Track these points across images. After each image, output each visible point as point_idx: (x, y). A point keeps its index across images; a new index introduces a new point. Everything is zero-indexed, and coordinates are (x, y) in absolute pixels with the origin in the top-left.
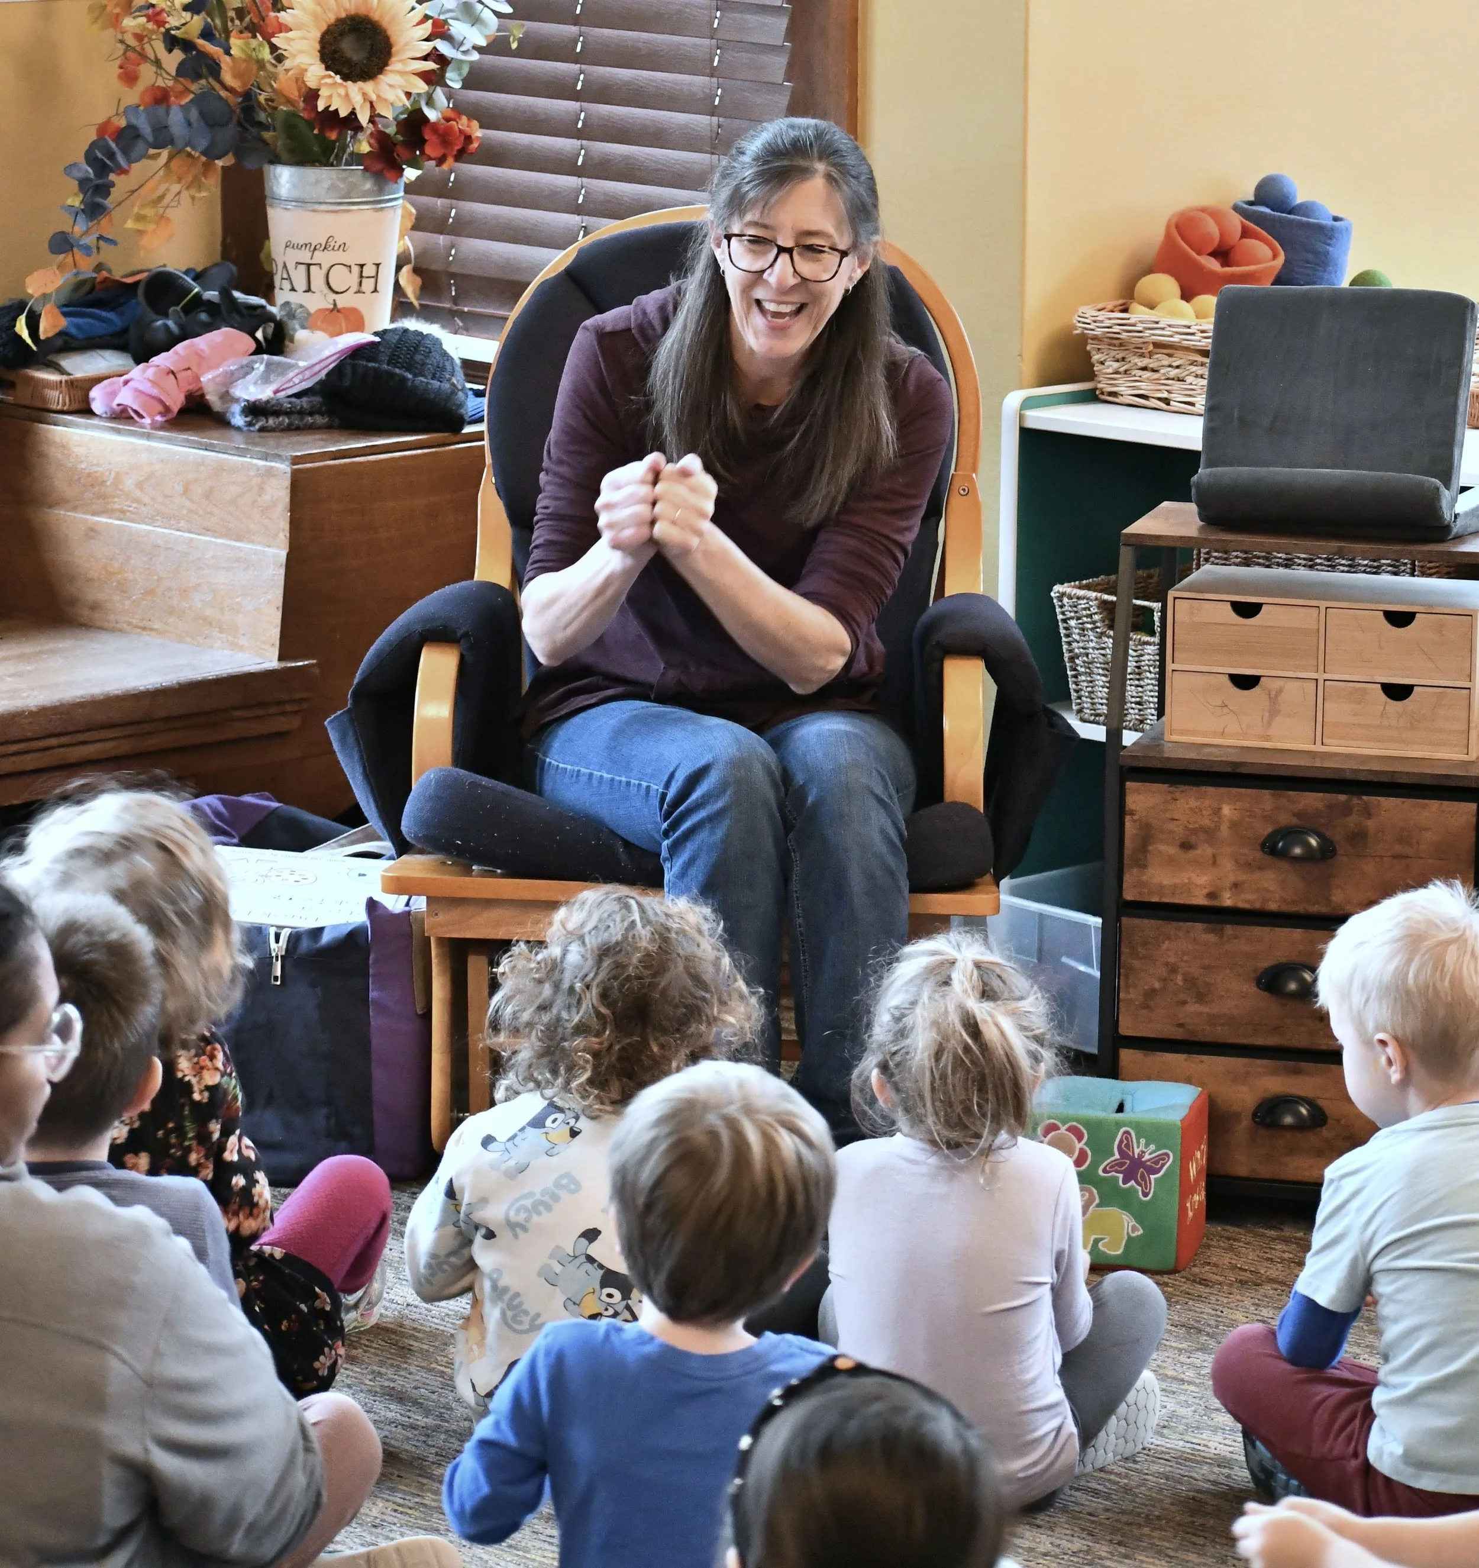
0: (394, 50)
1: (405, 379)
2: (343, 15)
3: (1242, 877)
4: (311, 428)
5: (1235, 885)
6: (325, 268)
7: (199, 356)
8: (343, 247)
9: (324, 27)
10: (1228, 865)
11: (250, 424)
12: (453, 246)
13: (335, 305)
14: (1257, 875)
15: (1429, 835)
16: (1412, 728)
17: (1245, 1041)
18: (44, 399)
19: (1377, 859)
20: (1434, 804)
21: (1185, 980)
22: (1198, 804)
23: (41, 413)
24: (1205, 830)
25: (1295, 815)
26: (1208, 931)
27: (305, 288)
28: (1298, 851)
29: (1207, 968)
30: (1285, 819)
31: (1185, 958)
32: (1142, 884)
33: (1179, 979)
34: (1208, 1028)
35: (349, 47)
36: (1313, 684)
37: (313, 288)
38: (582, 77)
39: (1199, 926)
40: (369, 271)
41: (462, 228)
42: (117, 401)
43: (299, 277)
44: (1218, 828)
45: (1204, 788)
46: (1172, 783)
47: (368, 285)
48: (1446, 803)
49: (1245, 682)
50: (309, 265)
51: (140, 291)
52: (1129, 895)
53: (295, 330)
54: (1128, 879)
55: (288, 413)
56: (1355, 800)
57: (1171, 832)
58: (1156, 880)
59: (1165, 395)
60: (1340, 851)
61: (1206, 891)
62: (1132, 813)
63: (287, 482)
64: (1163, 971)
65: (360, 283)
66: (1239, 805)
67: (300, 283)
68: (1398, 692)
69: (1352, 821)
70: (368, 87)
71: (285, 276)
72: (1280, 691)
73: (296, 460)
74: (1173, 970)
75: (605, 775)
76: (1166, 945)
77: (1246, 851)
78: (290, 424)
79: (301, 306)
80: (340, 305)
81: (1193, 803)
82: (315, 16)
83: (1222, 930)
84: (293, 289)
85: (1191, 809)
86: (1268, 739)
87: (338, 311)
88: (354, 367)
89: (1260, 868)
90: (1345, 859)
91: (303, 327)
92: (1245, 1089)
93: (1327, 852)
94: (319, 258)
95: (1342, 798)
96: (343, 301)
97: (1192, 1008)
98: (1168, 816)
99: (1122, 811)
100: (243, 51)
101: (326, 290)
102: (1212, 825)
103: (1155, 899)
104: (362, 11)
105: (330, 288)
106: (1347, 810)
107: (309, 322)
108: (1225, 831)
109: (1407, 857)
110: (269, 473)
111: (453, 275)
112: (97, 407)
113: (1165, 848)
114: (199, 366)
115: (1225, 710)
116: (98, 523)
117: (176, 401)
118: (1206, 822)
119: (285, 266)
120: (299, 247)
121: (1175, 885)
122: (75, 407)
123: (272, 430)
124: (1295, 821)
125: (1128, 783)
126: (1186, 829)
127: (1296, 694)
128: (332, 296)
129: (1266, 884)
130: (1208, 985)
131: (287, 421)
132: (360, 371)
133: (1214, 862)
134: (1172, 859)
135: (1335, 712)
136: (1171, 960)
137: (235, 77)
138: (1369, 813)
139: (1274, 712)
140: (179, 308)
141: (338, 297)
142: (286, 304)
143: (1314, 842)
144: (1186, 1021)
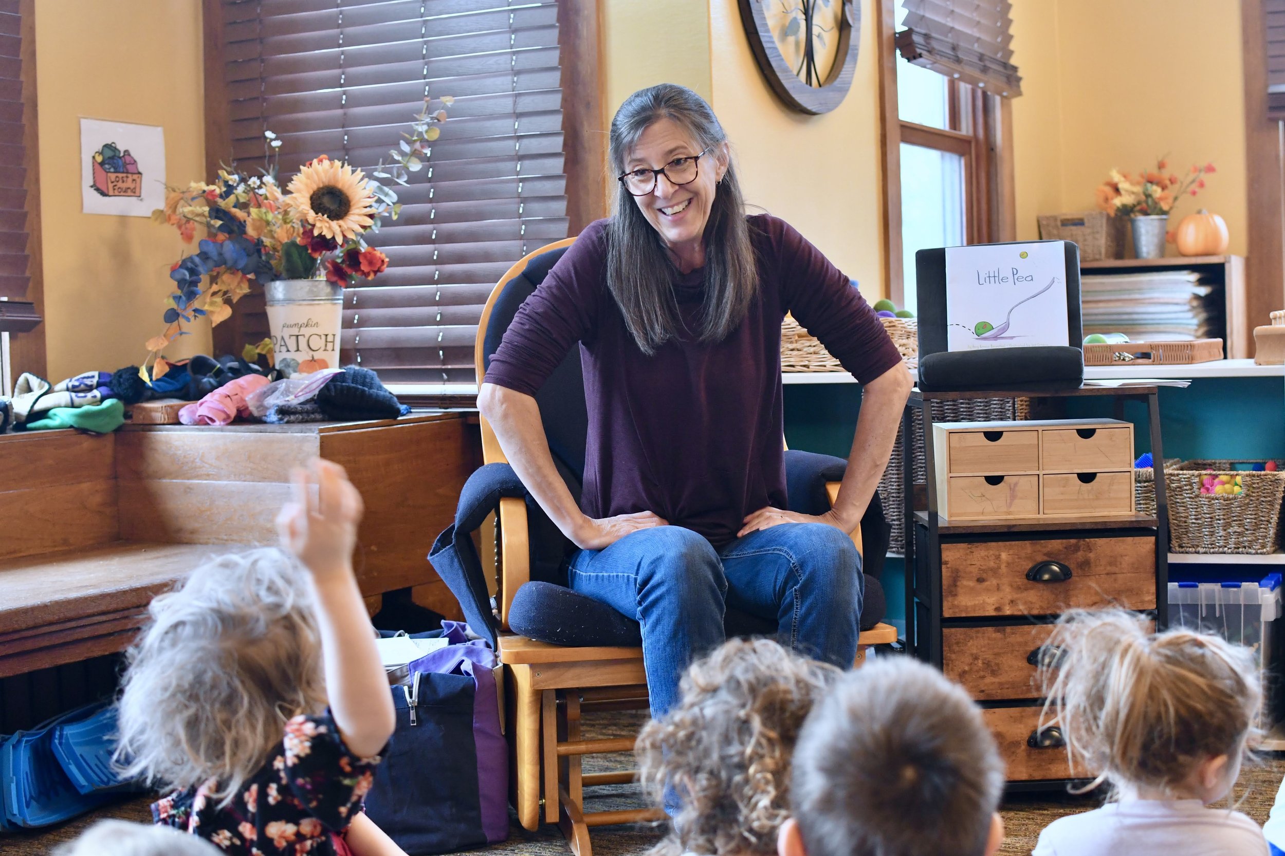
0: (352, 204)
1: (363, 391)
2: (321, 186)
3: (1016, 596)
4: (314, 421)
5: (1012, 601)
6: (307, 336)
7: (242, 387)
8: (317, 324)
9: (312, 192)
10: (1007, 589)
11: (281, 419)
12: (357, 335)
13: (313, 357)
14: (1025, 594)
15: (1126, 558)
16: (1097, 499)
17: (1021, 697)
18: (151, 418)
19: (1097, 576)
20: (1129, 540)
21: (984, 663)
22: (986, 553)
23: (151, 426)
24: (992, 569)
25: (1045, 555)
26: (995, 631)
27: (295, 349)
28: (1046, 577)
29: (996, 654)
30: (1040, 558)
31: (983, 649)
32: (954, 606)
33: (980, 663)
34: (999, 691)
35: (326, 201)
36: (1036, 478)
37: (300, 349)
38: (435, 232)
39: (990, 629)
40: (330, 338)
41: (363, 323)
42: (199, 413)
43: (292, 344)
44: (999, 568)
45: (989, 544)
46: (970, 542)
47: (330, 346)
48: (1136, 538)
49: (994, 480)
50: (297, 336)
51: (189, 368)
52: (947, 614)
53: (290, 374)
54: (946, 605)
55: (301, 413)
56: (1082, 542)
57: (971, 572)
58: (963, 603)
60: (1074, 573)
61: (994, 607)
62: (946, 563)
63: (318, 444)
64: (968, 660)
65: (326, 345)
66: (1011, 552)
67: (292, 346)
68: (1087, 478)
69: (1080, 555)
70: (341, 222)
71: (283, 344)
72: (1016, 484)
73: (321, 431)
74: (976, 658)
75: (605, 574)
76: (970, 644)
77: (1017, 580)
78: (303, 419)
79: (294, 360)
80: (316, 358)
81: (983, 553)
82: (307, 185)
83: (1004, 630)
84: (288, 351)
85: (982, 558)
86: (1009, 513)
87: (315, 361)
88: (335, 386)
89: (1026, 589)
90: (1077, 579)
91: (295, 371)
92: (1022, 726)
93: (1066, 574)
94: (303, 331)
95: (1073, 541)
96: (317, 356)
97: (989, 679)
98: (969, 562)
99: (940, 563)
100: (258, 215)
101: (308, 350)
102: (996, 566)
103: (964, 615)
104: (332, 183)
105: (310, 348)
106: (1077, 549)
107: (297, 368)
108: (1004, 569)
109: (1115, 573)
110: (304, 440)
111: (358, 350)
112: (182, 420)
113: (967, 582)
114: (242, 393)
115: (984, 498)
116: (191, 484)
117: (233, 413)
118: (992, 564)
119: (283, 338)
120: (291, 326)
121: (975, 605)
122: (171, 421)
123: (293, 422)
124: (1046, 558)
125: (943, 546)
126: (980, 569)
127: (1026, 485)
128: (311, 353)
129: (1030, 599)
130: (997, 665)
131: (301, 417)
132: (339, 387)
133: (998, 588)
134: (972, 589)
135: (1050, 493)
136: (975, 651)
137: (254, 229)
138: (1090, 549)
139: (1013, 497)
140: (212, 374)
141: (314, 353)
142: (284, 359)
143: (1055, 568)
144: (986, 688)
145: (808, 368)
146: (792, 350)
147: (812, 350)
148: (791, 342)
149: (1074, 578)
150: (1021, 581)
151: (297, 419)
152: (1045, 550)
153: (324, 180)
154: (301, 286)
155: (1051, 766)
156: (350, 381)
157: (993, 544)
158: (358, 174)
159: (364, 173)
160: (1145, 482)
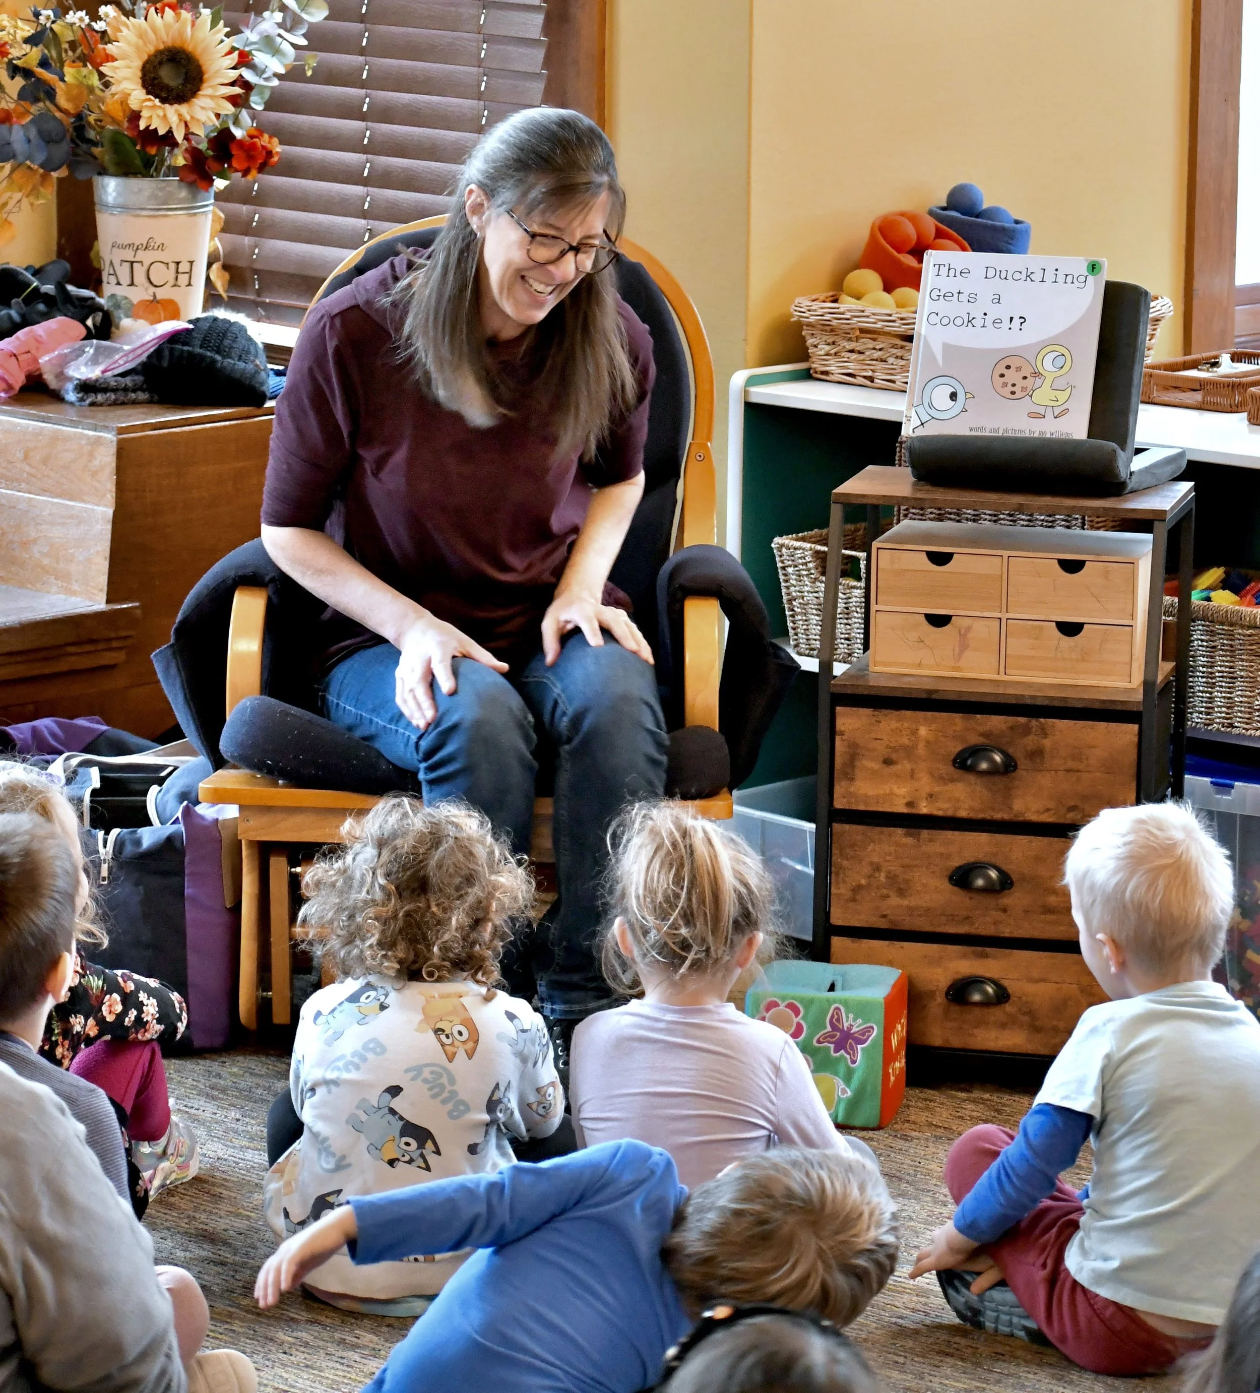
0: (205, 77)
1: (214, 361)
2: (162, 47)
3: (936, 788)
4: (135, 403)
5: (931, 796)
6: (146, 265)
7: (38, 340)
8: (163, 248)
9: (145, 57)
10: (925, 779)
11: (81, 400)
12: (256, 246)
13: (155, 296)
14: (950, 787)
15: (1096, 751)
16: (1083, 660)
19: (1052, 773)
20: (1102, 725)
21: (887, 877)
22: (898, 725)
24: (905, 749)
25: (981, 735)
26: (907, 835)
27: (129, 282)
28: (984, 766)
29: (905, 867)
30: (974, 739)
31: (888, 858)
33: (882, 877)
34: (907, 918)
35: (166, 75)
36: (997, 622)
37: (135, 282)
38: (367, 100)
39: (900, 831)
40: (184, 267)
41: (264, 230)
43: (123, 273)
44: (915, 747)
45: (904, 712)
46: (876, 708)
47: (183, 279)
49: (938, 621)
50: (132, 263)
52: (838, 804)
53: (120, 319)
54: (839, 790)
55: (114, 390)
56: (1034, 722)
57: (874, 750)
58: (862, 791)
59: (870, 374)
60: (1021, 765)
61: (905, 801)
62: (841, 733)
63: (113, 450)
64: (866, 870)
65: (177, 278)
66: (934, 727)
67: (125, 279)
68: (1070, 629)
69: (1030, 741)
70: (183, 109)
71: (111, 272)
72: (968, 629)
73: (121, 431)
74: (877, 868)
76: (869, 849)
77: (940, 766)
78: (116, 400)
79: (126, 298)
80: (159, 297)
81: (894, 725)
82: (137, 48)
83: (919, 834)
84: (118, 283)
85: (892, 731)
86: (958, 669)
87: (158, 302)
88: (172, 350)
89: (952, 780)
90: (1025, 773)
91: (127, 316)
92: (939, 970)
93: (1009, 766)
94: (141, 255)
95: (1022, 720)
96: (161, 294)
97: (894, 900)
98: (873, 736)
99: (832, 732)
100: (76, 78)
101: (147, 284)
102: (910, 744)
103: (862, 807)
104: (178, 44)
105: (151, 283)
106: (1027, 731)
107: (132, 311)
108: (921, 750)
109: (1078, 771)
110: (98, 441)
111: (256, 272)
113: (870, 764)
114: (38, 349)
115: (922, 645)
117: (19, 380)
118: (905, 741)
119: (111, 263)
120: (124, 247)
121: (879, 796)
123: (101, 405)
124: (981, 740)
125: (838, 709)
126: (888, 747)
127: (983, 631)
128: (152, 289)
129: (957, 795)
130: (907, 881)
131: (113, 397)
132: (177, 354)
133: (912, 775)
134: (874, 772)
135: (1016, 646)
136: (876, 860)
137: (68, 100)
138: (1045, 734)
139: (964, 647)
140: (20, 300)
141: (157, 290)
142: (113, 296)
143: (998, 758)
144: (888, 912)
145: (872, 381)
146: (852, 351)
147: (877, 354)
148: (850, 340)
149: (1020, 772)
150: (948, 769)
151: (107, 400)
152: (981, 729)
153: (165, 38)
154: (142, 187)
155: (976, 1031)
156: (198, 343)
157: (908, 713)
158: (219, 31)
159: (228, 29)
160: (1249, 627)
